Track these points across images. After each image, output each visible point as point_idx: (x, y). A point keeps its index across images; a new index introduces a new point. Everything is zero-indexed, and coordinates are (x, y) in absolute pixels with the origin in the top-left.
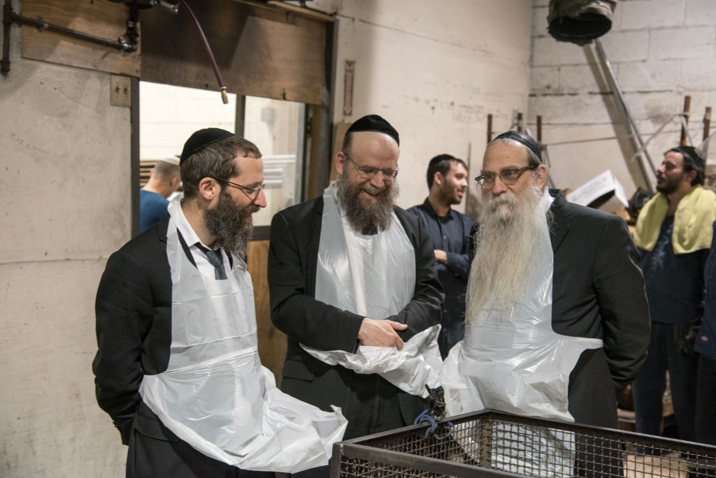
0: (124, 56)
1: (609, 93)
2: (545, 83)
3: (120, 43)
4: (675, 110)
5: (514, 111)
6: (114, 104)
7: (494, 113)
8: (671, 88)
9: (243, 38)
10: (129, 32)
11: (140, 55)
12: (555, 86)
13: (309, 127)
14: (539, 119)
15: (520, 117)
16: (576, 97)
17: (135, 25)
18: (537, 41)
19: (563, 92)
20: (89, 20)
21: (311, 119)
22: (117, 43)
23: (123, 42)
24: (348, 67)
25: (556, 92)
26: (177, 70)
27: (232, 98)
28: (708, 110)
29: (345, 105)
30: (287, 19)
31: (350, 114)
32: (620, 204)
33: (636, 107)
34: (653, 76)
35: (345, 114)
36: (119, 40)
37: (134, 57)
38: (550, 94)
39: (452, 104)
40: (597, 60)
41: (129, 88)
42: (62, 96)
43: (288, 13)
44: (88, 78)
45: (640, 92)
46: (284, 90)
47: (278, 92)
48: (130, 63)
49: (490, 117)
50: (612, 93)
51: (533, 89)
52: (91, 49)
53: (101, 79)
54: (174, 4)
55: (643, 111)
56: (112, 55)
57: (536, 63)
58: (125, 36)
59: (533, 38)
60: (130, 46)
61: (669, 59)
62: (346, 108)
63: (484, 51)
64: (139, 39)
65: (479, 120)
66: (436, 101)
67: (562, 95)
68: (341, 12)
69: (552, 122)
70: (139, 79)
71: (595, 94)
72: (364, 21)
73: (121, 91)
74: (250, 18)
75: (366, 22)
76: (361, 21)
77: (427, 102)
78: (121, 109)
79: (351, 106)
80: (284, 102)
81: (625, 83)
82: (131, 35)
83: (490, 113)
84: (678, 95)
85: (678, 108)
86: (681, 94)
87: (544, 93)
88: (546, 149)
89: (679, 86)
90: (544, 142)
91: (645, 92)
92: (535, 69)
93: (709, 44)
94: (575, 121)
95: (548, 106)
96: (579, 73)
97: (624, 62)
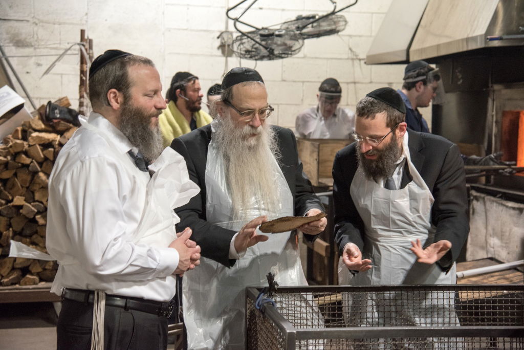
8: (27, 19)
55: (6, 36)
84: (34, 25)
85: (35, 36)
86: (36, 24)
89: (34, 17)
91: (5, 20)
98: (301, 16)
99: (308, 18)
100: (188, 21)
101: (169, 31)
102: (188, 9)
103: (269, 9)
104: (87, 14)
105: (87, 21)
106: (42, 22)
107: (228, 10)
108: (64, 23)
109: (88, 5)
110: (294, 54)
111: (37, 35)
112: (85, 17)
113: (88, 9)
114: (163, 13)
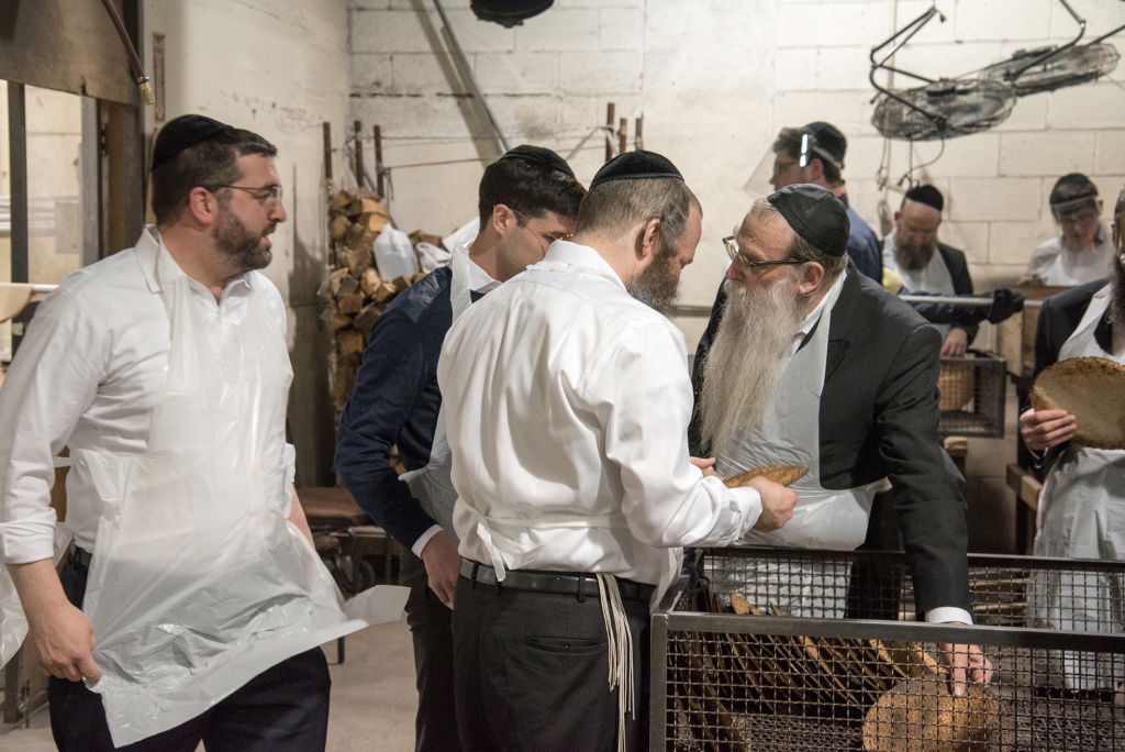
2: (372, 78)
4: (556, 121)
7: (326, 119)
8: (547, 91)
12: (387, 83)
13: (103, 140)
14: (377, 129)
15: (358, 126)
16: (419, 100)
18: (355, 16)
19: (399, 92)
21: (106, 126)
24: (157, 45)
25: (390, 92)
28: (623, 122)
29: (156, 107)
33: (503, 114)
34: (523, 74)
35: (156, 117)
38: (381, 95)
39: (274, 106)
40: (446, 49)
45: (507, 95)
46: (83, 78)
47: (76, 83)
49: (326, 127)
50: (470, 96)
51: (358, 87)
55: (513, 122)
57: (355, 48)
59: (349, 10)
61: (543, 51)
62: (158, 109)
63: (301, 27)
65: (304, 130)
66: (257, 100)
67: (399, 96)
71: (447, 96)
77: (247, 102)
79: (164, 106)
81: (488, 81)
84: (558, 101)
85: (559, 119)
86: (561, 99)
87: (372, 92)
88: (389, 174)
89: (558, 88)
90: (386, 164)
91: (514, 96)
92: (356, 57)
93: (592, 33)
94: (419, 134)
95: (379, 112)
96: (421, 65)
97: (483, 53)
98: (1023, 51)
99: (1035, 54)
100: (817, 74)
101: (783, 95)
102: (819, 53)
103: (977, 41)
104: (641, 76)
105: (641, 88)
106: (571, 94)
107: (874, 51)
108: (606, 94)
109: (644, 61)
110: (995, 125)
111: (562, 116)
112: (639, 82)
113: (644, 67)
114: (773, 64)
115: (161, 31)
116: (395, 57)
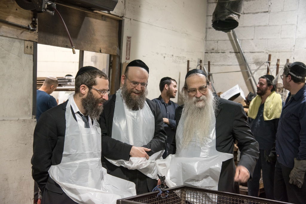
0: (30, 33)
1: (238, 52)
2: (211, 48)
3: (29, 27)
4: (265, 60)
5: (198, 59)
6: (25, 53)
7: (190, 60)
8: (263, 51)
9: (83, 26)
10: (33, 23)
11: (38, 33)
12: (216, 49)
13: (111, 64)
14: (209, 62)
15: (201, 61)
16: (225, 54)
17: (35, 19)
18: (208, 30)
19: (219, 52)
20: (15, 17)
22: (27, 27)
23: (30, 27)
24: (128, 39)
25: (216, 52)
26: (54, 39)
27: (78, 51)
28: (278, 60)
29: (126, 55)
30: (102, 18)
31: (129, 59)
32: (243, 99)
33: (249, 58)
34: (256, 46)
35: (126, 59)
36: (28, 26)
37: (35, 33)
38: (214, 52)
39: (172, 56)
40: (233, 39)
41: (32, 47)
42: (3, 49)
43: (103, 16)
44: (14, 42)
45: (251, 52)
46: (100, 48)
47: (98, 49)
48: (34, 36)
49: (188, 61)
50: (239, 52)
51: (207, 50)
52: (16, 29)
53: (20, 43)
54: (53, 11)
55: (252, 60)
56: (25, 32)
57: (208, 39)
58: (31, 24)
59: (207, 28)
60: (33, 29)
61: (263, 39)
62: (127, 57)
63: (186, 34)
64: (37, 26)
65: (184, 63)
66: (166, 54)
67: (219, 53)
68: (125, 16)
69: (214, 64)
70: (37, 43)
71: (232, 52)
72: (135, 20)
73: (29, 48)
74: (86, 17)
75: (136, 20)
76: (134, 20)
77: (162, 55)
78: (29, 55)
79: (129, 56)
80: (100, 53)
81: (245, 48)
82: (34, 24)
83: (188, 60)
84: (266, 54)
87: (211, 52)
88: (212, 75)
89: (266, 50)
90: (211, 72)
91: (253, 52)
92: (208, 42)
93: (279, 33)
94: (224, 64)
95: (213, 57)
96: (226, 44)
97: (244, 40)
104: (294, 46)
106: (270, 52)
108: (282, 52)
109: (295, 41)
112: (293, 48)
113: (295, 43)
115: (129, 36)
116: (218, 41)
